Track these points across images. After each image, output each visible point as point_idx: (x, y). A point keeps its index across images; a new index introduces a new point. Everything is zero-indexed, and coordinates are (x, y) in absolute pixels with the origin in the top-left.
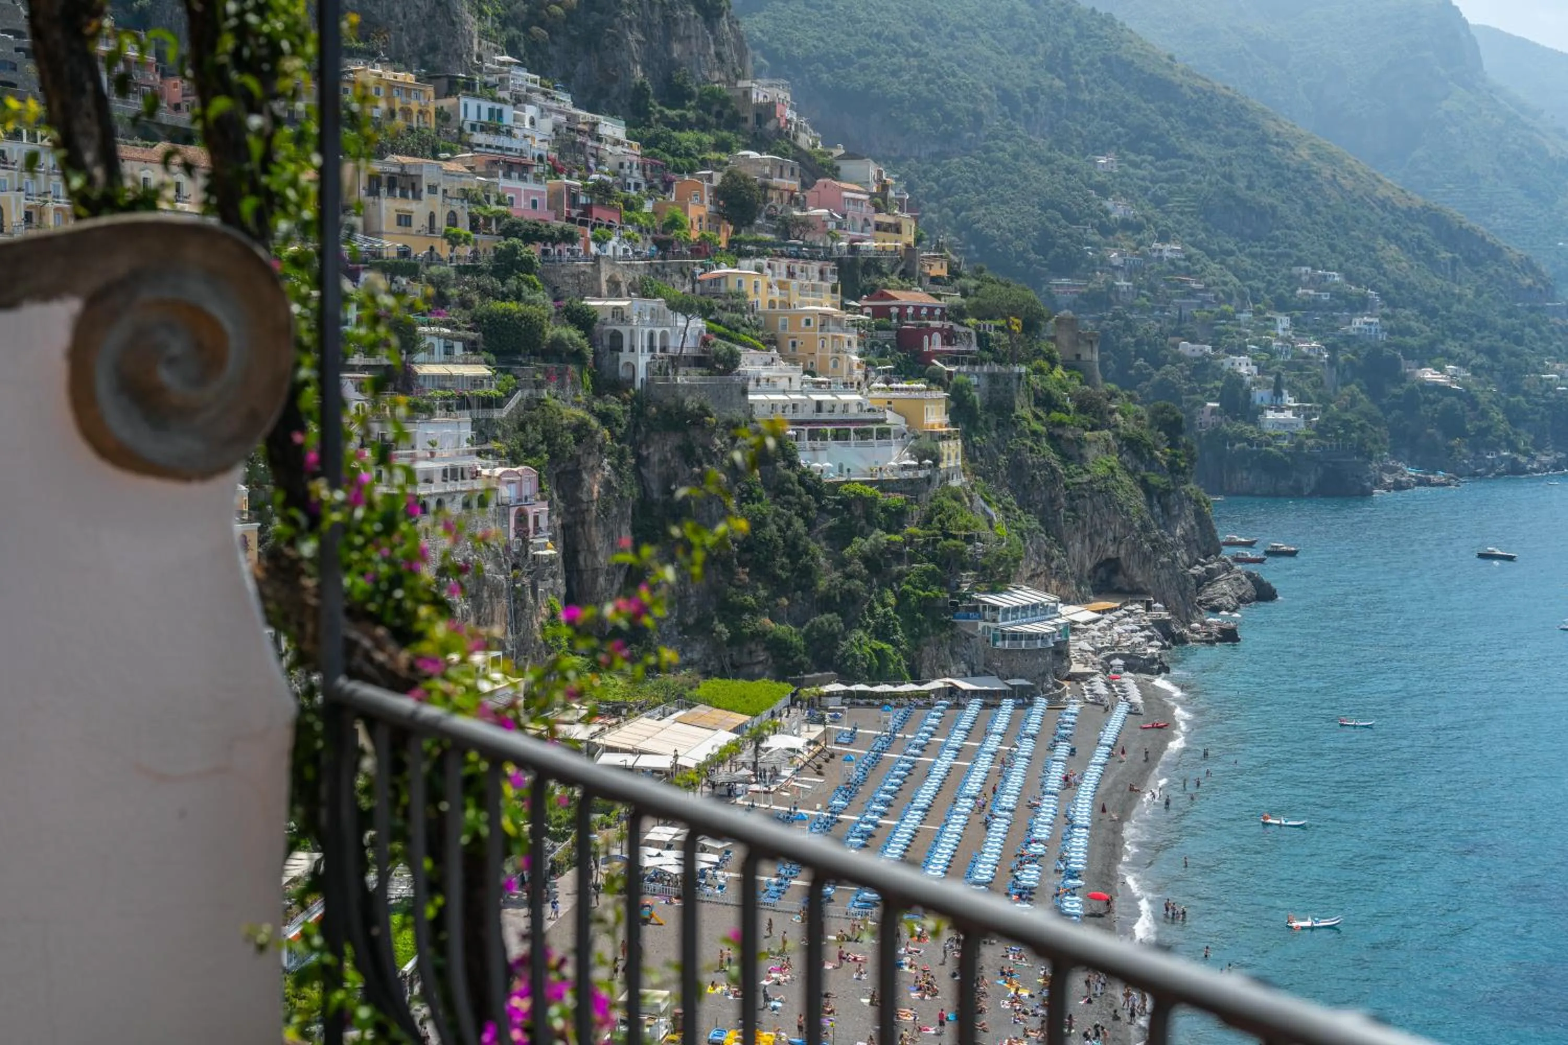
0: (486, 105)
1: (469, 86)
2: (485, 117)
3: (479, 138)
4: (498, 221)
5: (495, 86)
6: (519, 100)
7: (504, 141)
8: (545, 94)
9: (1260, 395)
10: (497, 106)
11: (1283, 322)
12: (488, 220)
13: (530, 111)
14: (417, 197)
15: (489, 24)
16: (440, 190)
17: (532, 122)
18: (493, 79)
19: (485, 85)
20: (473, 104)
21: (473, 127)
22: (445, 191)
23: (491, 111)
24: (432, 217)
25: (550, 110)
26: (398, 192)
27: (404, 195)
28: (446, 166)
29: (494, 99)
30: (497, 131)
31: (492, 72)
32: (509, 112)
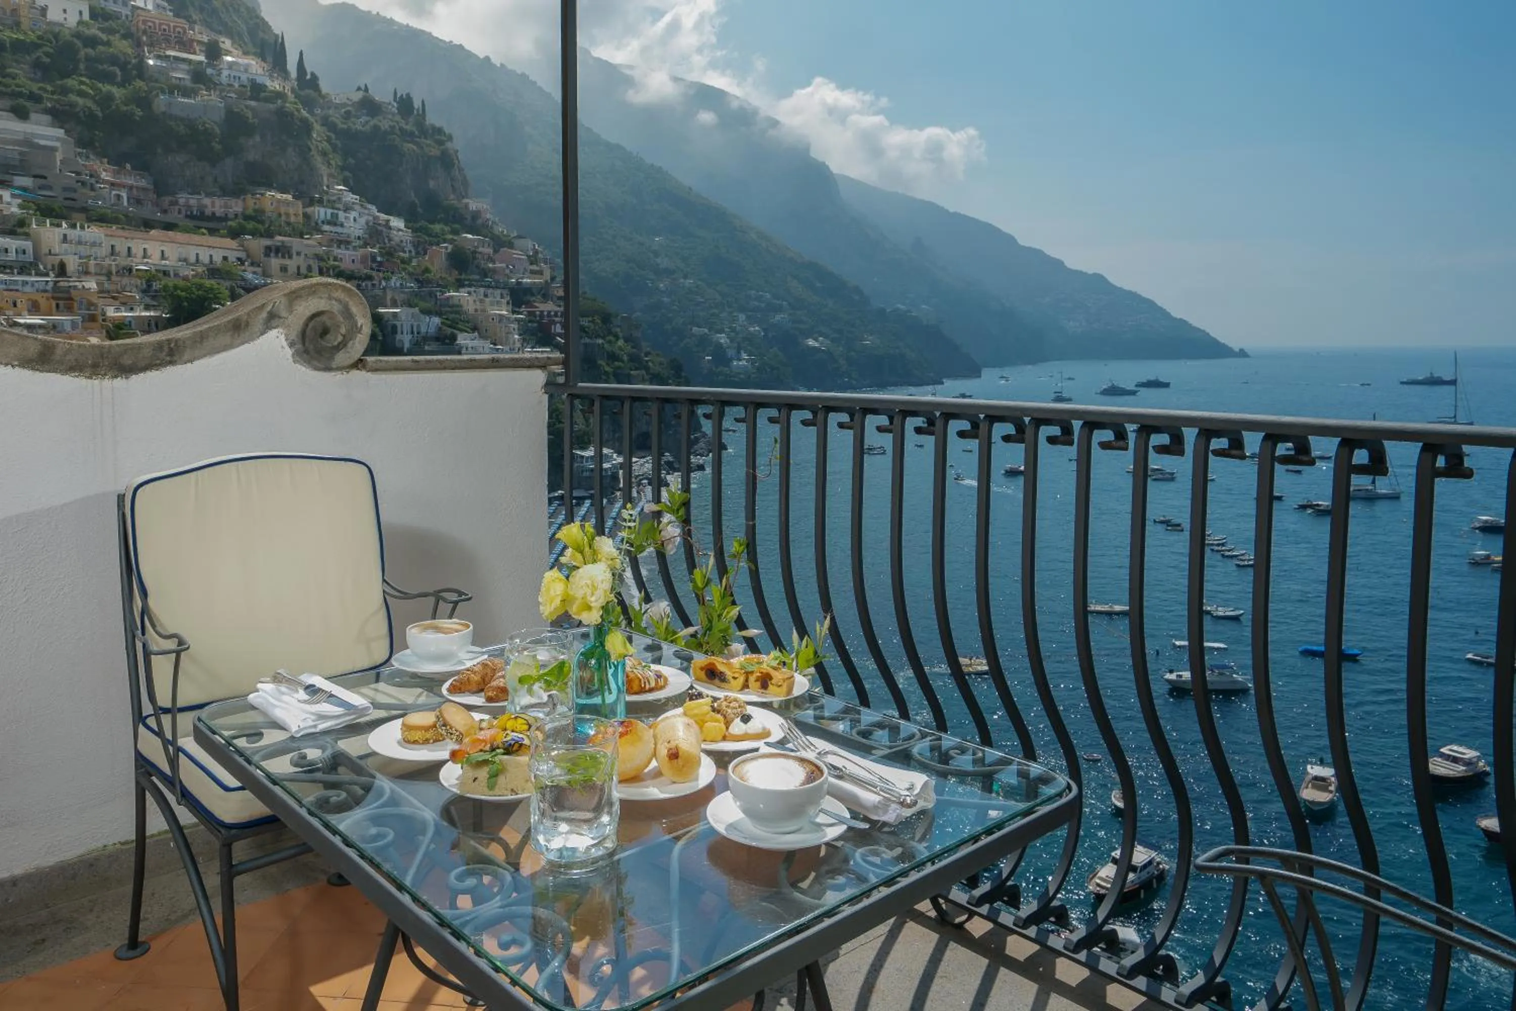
0: (329, 211)
1: (320, 202)
2: (329, 217)
3: (326, 228)
4: (334, 270)
5: (334, 201)
6: (347, 209)
7: (339, 230)
8: (362, 205)
9: (731, 353)
10: (336, 211)
11: (742, 317)
12: (328, 269)
13: (353, 214)
14: (290, 257)
15: (333, 171)
16: (303, 254)
17: (355, 220)
18: (334, 198)
19: (329, 201)
20: (322, 210)
21: (323, 222)
22: (306, 255)
23: (332, 214)
24: (299, 268)
25: (364, 213)
26: (280, 255)
27: (283, 257)
28: (306, 242)
29: (333, 208)
30: (335, 224)
31: (334, 195)
32: (341, 215)
